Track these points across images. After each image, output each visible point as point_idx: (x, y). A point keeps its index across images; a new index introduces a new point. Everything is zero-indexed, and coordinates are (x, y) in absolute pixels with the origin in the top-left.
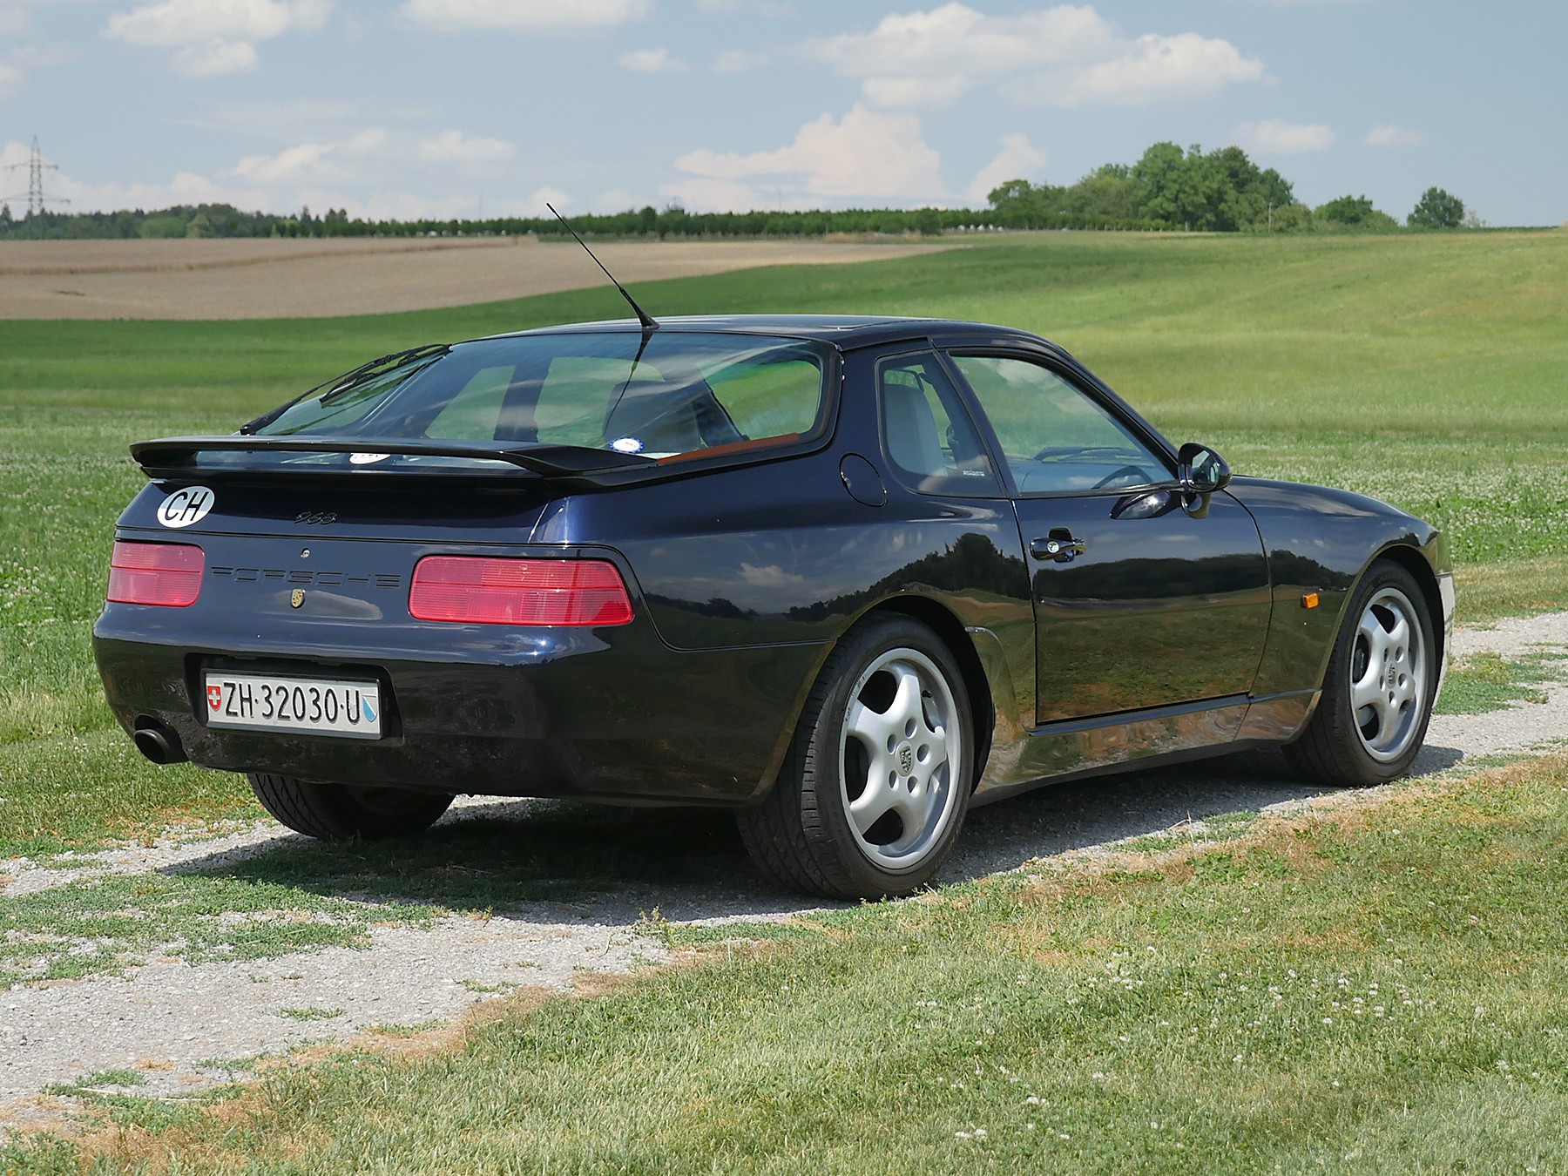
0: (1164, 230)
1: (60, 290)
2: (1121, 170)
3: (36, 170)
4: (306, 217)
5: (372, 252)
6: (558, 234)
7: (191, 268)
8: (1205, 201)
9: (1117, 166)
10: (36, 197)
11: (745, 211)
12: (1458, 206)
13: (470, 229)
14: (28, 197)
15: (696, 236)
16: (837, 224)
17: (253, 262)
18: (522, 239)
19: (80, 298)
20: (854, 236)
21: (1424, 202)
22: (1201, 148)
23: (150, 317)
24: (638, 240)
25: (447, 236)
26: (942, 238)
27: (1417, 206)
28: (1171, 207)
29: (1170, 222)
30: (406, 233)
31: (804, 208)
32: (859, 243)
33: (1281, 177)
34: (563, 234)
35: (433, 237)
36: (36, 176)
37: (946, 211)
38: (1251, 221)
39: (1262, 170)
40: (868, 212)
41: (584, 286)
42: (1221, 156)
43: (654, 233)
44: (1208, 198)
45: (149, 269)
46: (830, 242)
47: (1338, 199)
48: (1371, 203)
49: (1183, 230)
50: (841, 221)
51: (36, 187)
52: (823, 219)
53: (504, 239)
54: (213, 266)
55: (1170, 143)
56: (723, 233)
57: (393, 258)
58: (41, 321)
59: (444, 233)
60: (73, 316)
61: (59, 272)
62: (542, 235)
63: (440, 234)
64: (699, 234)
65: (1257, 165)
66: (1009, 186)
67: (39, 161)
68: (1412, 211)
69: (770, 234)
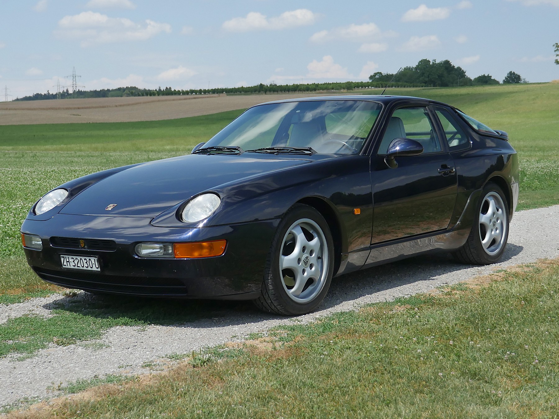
0: (425, 87)
1: (73, 114)
2: (411, 68)
3: (74, 78)
4: (160, 90)
5: (174, 100)
6: (233, 93)
7: (116, 106)
8: (437, 77)
9: (410, 67)
10: (74, 86)
11: (292, 84)
12: (519, 76)
13: (205, 92)
14: (72, 86)
15: (276, 93)
16: (320, 88)
17: (137, 104)
18: (221, 95)
19: (79, 116)
20: (325, 91)
21: (508, 76)
22: (436, 61)
23: (98, 122)
24: (258, 94)
25: (199, 94)
26: (354, 91)
27: (506, 77)
28: (427, 79)
29: (427, 84)
30: (186, 94)
31: (310, 83)
32: (327, 93)
33: (462, 69)
34: (234, 93)
35: (194, 95)
36: (74, 79)
37: (355, 82)
38: (452, 83)
39: (456, 67)
40: (330, 84)
41: (238, 109)
42: (443, 63)
43: (263, 92)
44: (439, 76)
45: (103, 107)
46: (318, 93)
47: (481, 76)
48: (491, 76)
49: (431, 86)
50: (321, 86)
51: (74, 83)
52: (316, 86)
53: (216, 95)
54: (124, 105)
55: (426, 59)
56: (285, 92)
57: (180, 101)
58: (64, 124)
59: (198, 93)
60: (74, 122)
61: (75, 108)
62: (228, 94)
63: (196, 94)
64: (277, 92)
65: (454, 65)
66: (376, 74)
67: (75, 75)
68: (504, 79)
69: (299, 92)
